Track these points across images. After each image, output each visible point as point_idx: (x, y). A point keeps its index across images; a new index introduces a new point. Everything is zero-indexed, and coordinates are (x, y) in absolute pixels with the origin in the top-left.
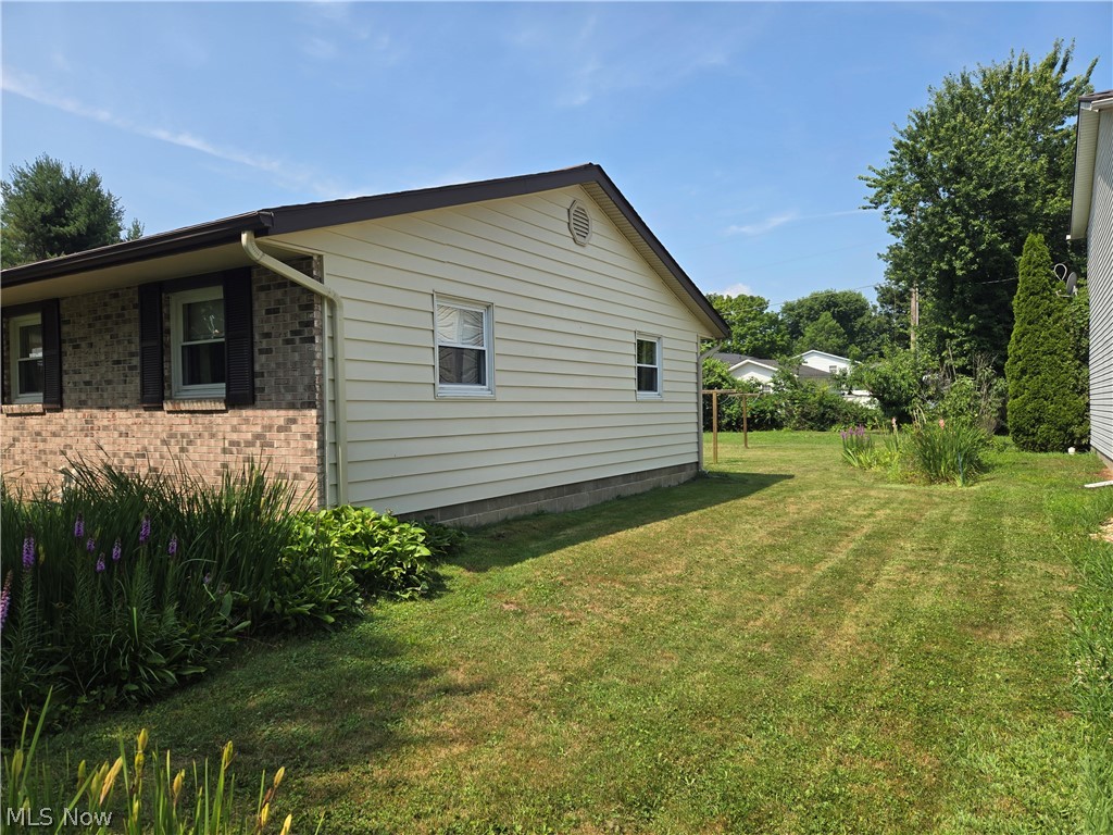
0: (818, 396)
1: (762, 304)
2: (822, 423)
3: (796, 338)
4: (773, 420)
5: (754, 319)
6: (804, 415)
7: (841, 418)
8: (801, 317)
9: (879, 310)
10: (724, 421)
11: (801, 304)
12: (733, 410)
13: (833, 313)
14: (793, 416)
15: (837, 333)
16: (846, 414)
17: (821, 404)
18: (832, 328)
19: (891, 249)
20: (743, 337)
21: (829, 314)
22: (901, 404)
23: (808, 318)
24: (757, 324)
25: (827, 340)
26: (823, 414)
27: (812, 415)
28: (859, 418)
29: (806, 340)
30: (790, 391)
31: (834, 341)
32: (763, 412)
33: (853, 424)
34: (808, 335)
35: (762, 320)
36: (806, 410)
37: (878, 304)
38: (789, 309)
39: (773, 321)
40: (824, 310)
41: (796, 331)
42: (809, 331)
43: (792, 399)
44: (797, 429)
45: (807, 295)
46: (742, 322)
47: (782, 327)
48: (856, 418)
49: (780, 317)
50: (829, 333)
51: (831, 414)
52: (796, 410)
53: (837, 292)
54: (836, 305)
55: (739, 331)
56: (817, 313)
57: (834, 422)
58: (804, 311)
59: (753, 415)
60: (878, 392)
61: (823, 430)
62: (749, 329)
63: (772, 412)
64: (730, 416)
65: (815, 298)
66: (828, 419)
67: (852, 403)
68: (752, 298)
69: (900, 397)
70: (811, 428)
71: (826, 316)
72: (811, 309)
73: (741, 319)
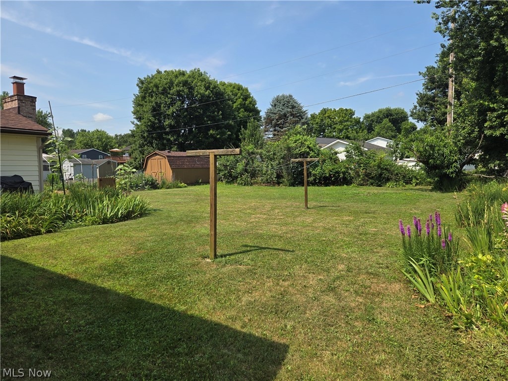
0: (377, 162)
1: (352, 113)
2: (380, 181)
3: (371, 132)
4: (344, 178)
5: (347, 121)
6: (367, 175)
7: (393, 177)
8: (373, 121)
9: (418, 108)
10: (311, 179)
11: (373, 115)
12: (317, 171)
13: (390, 119)
14: (359, 176)
15: (391, 129)
16: (397, 174)
17: (379, 167)
18: (389, 127)
19: (428, 68)
20: (341, 131)
21: (388, 120)
22: (443, 168)
23: (376, 122)
24: (349, 123)
25: (386, 133)
26: (381, 175)
27: (373, 175)
28: (407, 178)
29: (375, 133)
30: (357, 158)
31: (390, 133)
32: (338, 172)
33: (401, 182)
34: (376, 130)
35: (351, 122)
36: (368, 171)
37: (418, 105)
38: (367, 117)
39: (357, 122)
40: (385, 117)
41: (370, 129)
42: (377, 128)
43: (359, 163)
44: (362, 185)
45: (377, 110)
46: (341, 122)
47: (363, 125)
48: (404, 177)
49: (361, 120)
50: (387, 130)
51: (386, 174)
52: (362, 172)
53: (392, 108)
54: (391, 115)
55: (339, 127)
56: (381, 119)
57: (388, 180)
58: (375, 118)
59: (330, 175)
60: (424, 159)
61: (380, 186)
62: (345, 126)
63: (344, 173)
64: (315, 175)
65: (380, 111)
66: (384, 178)
67: (401, 167)
68: (346, 110)
69: (443, 162)
70: (372, 184)
71: (386, 121)
72: (378, 117)
73: (341, 121)
